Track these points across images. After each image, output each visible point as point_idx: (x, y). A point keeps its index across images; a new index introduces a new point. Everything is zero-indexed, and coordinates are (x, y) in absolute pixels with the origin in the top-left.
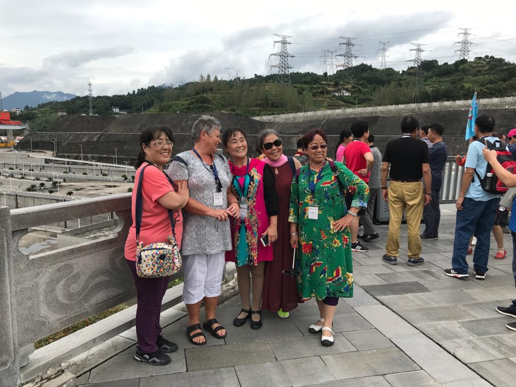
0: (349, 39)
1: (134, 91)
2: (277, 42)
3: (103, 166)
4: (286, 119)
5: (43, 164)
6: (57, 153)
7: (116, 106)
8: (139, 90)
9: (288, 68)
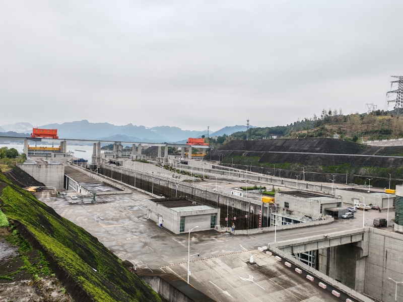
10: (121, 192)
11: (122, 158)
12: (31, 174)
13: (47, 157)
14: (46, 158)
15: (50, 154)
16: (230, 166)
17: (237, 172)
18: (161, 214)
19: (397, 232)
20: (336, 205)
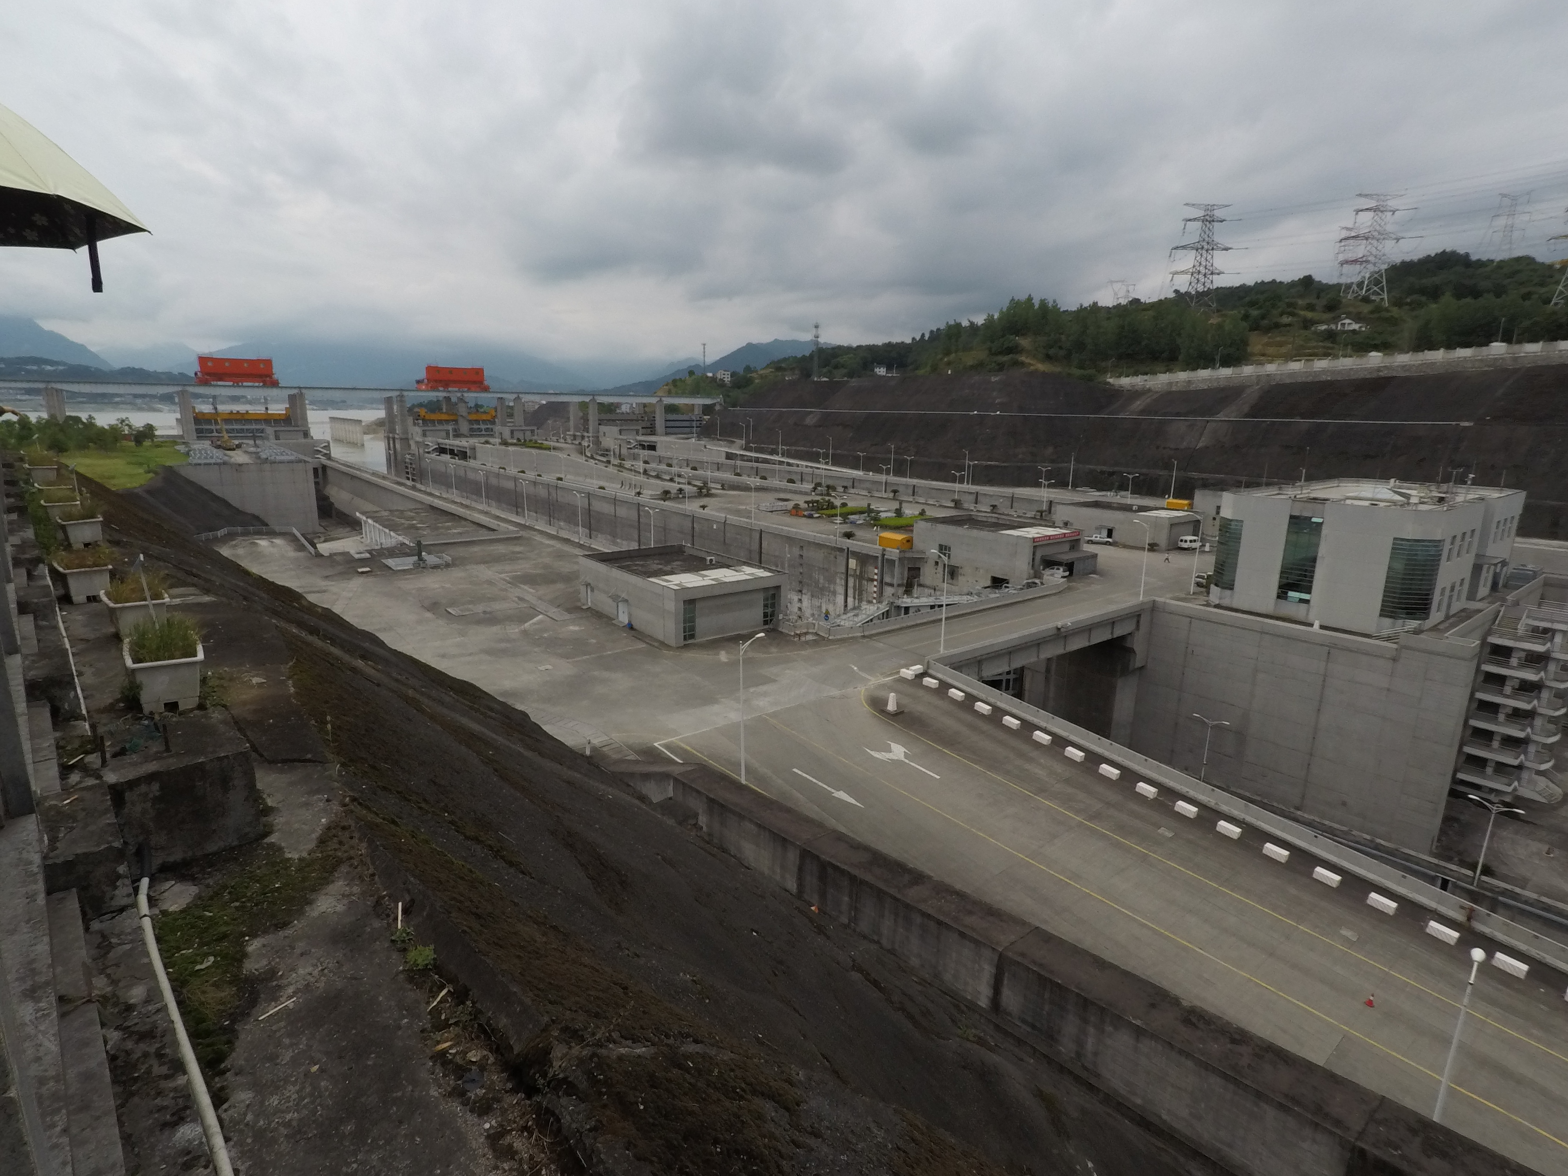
2: (1190, 220)
3: (807, 467)
5: (722, 459)
7: (880, 364)
8: (932, 332)
9: (1212, 274)
10: (493, 536)
11: (471, 436)
12: (217, 491)
13: (254, 438)
14: (251, 442)
15: (262, 431)
16: (773, 452)
17: (794, 468)
18: (624, 595)
19: (1217, 606)
20: (1066, 547)
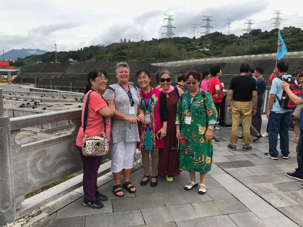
0: (208, 17)
1: (81, 49)
2: (165, 19)
3: (64, 92)
4: (171, 65)
5: (29, 91)
6: (37, 85)
7: (71, 58)
8: (84, 48)
9: (172, 34)
